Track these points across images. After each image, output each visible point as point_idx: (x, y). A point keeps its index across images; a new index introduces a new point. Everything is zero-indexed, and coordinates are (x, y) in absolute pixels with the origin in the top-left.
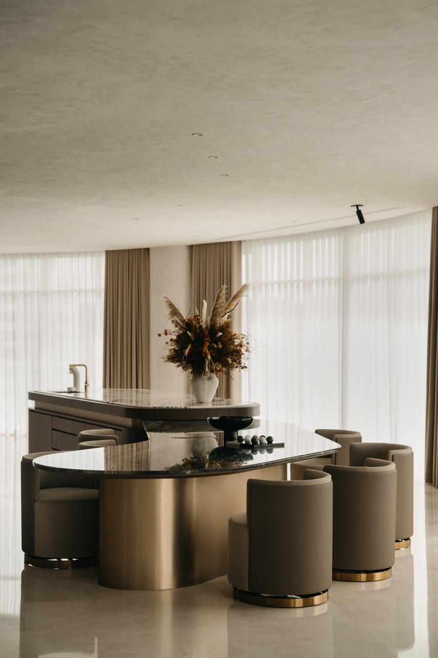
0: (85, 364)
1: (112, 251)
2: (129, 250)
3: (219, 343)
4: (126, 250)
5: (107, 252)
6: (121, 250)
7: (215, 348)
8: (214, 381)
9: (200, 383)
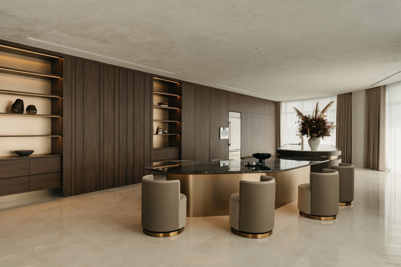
2: (345, 94)
3: (315, 125)
5: (338, 95)
6: (342, 94)
7: (313, 128)
8: (316, 141)
9: (310, 141)
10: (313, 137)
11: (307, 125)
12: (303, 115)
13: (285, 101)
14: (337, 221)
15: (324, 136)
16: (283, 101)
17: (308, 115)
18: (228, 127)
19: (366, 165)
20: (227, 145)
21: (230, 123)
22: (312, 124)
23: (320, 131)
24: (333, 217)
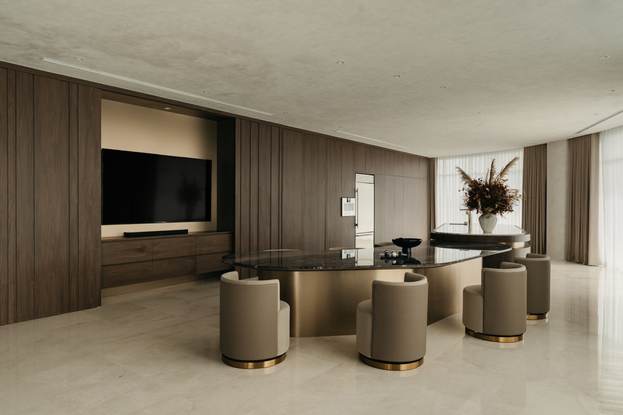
1: (527, 147)
2: (535, 146)
3: (489, 195)
5: (525, 148)
6: (532, 146)
7: (486, 198)
8: (491, 218)
9: (482, 220)
10: (487, 214)
11: (478, 194)
12: (470, 179)
13: (442, 157)
14: (523, 344)
15: (504, 212)
16: (439, 158)
17: (479, 179)
18: (355, 197)
19: (569, 257)
20: (353, 225)
21: (357, 192)
22: (485, 193)
23: (497, 204)
24: (517, 337)
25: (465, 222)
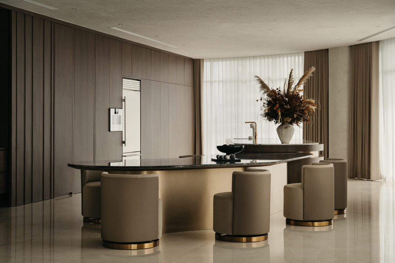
0: (255, 122)
1: (308, 52)
2: (317, 51)
3: (288, 105)
4: (315, 51)
5: (305, 52)
6: (313, 51)
7: (285, 108)
8: (289, 129)
9: (280, 130)
10: (285, 124)
11: (278, 104)
12: (268, 88)
13: (210, 59)
14: (332, 228)
15: (300, 122)
16: (206, 59)
17: (277, 89)
18: (122, 108)
19: (351, 173)
20: (120, 142)
21: (125, 101)
22: (284, 103)
23: (296, 114)
24: (328, 222)
25: (249, 137)
